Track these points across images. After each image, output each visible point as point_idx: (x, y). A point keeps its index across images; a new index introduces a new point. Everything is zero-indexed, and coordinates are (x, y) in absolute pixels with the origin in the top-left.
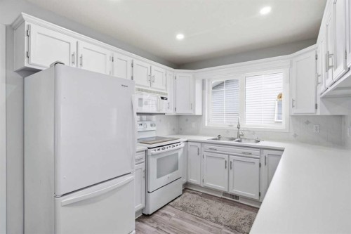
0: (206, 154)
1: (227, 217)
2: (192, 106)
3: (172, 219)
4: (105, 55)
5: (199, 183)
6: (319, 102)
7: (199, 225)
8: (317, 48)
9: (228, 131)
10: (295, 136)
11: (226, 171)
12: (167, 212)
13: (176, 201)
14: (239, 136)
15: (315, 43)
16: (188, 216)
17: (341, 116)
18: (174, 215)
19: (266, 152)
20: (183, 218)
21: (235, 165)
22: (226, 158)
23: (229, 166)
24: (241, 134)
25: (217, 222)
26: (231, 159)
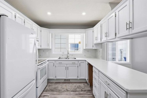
0: (57, 65)
1: (70, 88)
2: (48, 45)
3: (49, 96)
4: (12, 13)
5: (54, 78)
6: (94, 45)
7: (62, 95)
8: (94, 29)
9: (63, 55)
10: (85, 55)
11: (66, 71)
12: (45, 95)
13: (46, 88)
14: (67, 57)
15: (93, 27)
16: (55, 93)
17: (96, 49)
18: (49, 94)
19: (80, 62)
20: (54, 94)
21: (69, 68)
22: (66, 66)
23: (67, 68)
24: (68, 56)
25: (68, 91)
26: (68, 66)
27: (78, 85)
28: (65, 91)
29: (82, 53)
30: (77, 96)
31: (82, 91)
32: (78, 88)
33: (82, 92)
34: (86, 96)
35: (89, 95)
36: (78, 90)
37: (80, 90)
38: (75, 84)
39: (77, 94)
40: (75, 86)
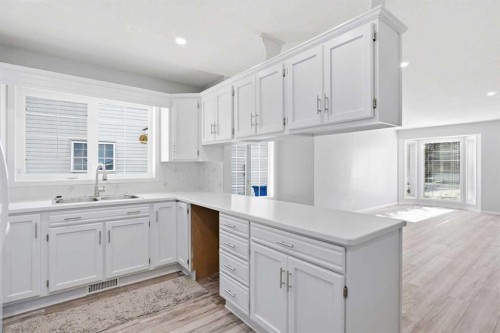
0: (53, 231)
6: (202, 150)
9: (71, 188)
11: (101, 248)
14: (97, 192)
19: (156, 206)
21: (115, 233)
22: (100, 229)
23: (105, 238)
26: (108, 228)
27: (155, 288)
28: (117, 325)
29: (154, 176)
30: (168, 323)
31: (177, 302)
32: (159, 297)
33: (180, 307)
34: (196, 312)
35: (204, 306)
36: (163, 303)
37: (170, 301)
38: (142, 291)
39: (164, 317)
40: (148, 297)
